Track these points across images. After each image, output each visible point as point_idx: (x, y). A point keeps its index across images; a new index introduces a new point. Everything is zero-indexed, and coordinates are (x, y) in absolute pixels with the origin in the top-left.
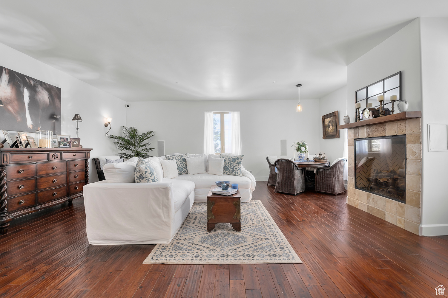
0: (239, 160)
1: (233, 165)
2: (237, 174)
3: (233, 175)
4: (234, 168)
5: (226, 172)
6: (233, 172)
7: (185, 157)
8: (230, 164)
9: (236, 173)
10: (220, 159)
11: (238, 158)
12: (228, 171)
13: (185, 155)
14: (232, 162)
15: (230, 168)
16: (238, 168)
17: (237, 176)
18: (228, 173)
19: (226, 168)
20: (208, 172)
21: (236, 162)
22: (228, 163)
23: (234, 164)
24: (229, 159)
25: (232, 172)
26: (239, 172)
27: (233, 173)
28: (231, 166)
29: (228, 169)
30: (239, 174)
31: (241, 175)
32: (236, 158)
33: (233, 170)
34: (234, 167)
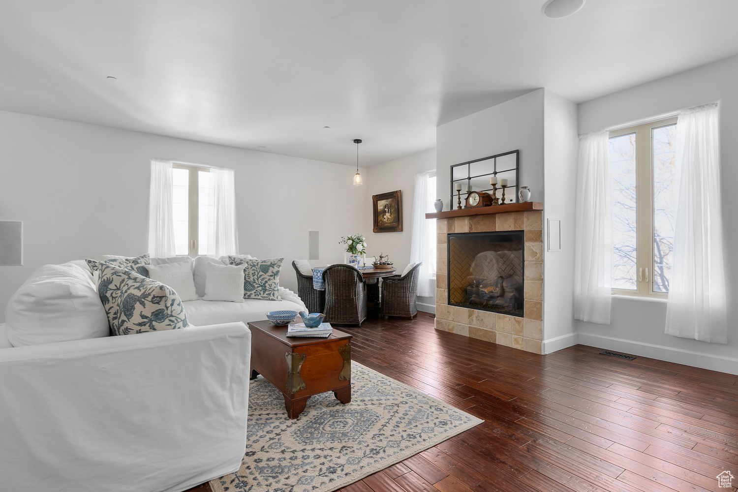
0: (276, 269)
1: (264, 279)
2: (272, 297)
3: (264, 298)
4: (267, 285)
5: (249, 293)
6: (264, 292)
7: (143, 264)
8: (256, 277)
9: (269, 294)
10: (233, 266)
11: (272, 265)
12: (253, 292)
13: (142, 260)
14: (261, 273)
15: (256, 286)
16: (273, 285)
17: (272, 300)
18: (253, 296)
19: (248, 285)
20: (205, 297)
21: (270, 273)
22: (251, 275)
23: (265, 276)
24: (254, 266)
25: (262, 293)
26: (276, 293)
27: (265, 295)
28: (260, 280)
29: (254, 287)
30: (276, 296)
31: (279, 297)
32: (269, 264)
33: (265, 290)
34: (266, 282)
